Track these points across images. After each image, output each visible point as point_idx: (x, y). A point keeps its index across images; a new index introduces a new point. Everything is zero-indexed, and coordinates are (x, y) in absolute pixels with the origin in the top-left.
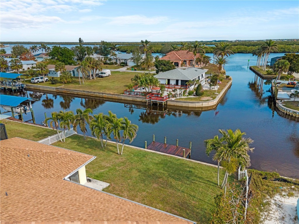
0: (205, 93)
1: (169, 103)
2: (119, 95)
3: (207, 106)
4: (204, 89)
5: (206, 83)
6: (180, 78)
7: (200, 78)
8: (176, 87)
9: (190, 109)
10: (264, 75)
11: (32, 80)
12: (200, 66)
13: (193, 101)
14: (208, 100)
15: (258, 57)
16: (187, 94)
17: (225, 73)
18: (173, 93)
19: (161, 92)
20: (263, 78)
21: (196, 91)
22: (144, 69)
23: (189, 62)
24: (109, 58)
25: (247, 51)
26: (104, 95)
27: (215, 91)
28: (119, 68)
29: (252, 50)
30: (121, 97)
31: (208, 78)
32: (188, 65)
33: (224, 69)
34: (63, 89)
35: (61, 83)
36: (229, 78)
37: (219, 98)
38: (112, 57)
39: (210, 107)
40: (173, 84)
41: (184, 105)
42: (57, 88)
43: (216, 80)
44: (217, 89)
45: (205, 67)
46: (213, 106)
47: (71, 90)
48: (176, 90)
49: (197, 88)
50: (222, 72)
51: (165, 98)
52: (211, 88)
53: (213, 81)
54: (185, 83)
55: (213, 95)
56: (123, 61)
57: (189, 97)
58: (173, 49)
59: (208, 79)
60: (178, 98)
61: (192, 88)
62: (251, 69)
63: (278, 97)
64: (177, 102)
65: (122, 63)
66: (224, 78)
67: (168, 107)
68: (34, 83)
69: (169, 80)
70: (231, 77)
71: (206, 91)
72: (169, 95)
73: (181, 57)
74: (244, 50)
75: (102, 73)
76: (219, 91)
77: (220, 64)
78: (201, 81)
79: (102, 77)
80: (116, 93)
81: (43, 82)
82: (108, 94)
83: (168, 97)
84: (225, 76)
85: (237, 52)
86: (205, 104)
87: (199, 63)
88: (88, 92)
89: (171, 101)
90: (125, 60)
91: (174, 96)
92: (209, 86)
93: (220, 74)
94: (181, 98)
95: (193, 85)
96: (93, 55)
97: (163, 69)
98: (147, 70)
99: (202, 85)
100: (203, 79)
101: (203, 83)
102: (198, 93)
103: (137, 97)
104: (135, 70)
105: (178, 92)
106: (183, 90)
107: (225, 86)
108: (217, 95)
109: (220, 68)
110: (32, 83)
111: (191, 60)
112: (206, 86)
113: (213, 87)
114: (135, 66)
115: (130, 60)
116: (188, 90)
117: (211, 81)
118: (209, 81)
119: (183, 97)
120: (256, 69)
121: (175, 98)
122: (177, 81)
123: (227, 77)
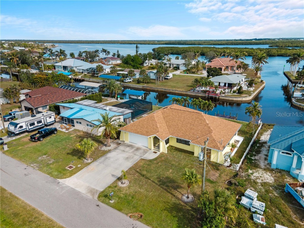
0: (244, 92)
1: (220, 98)
2: (186, 92)
3: (245, 100)
4: (244, 89)
5: (245, 86)
6: (227, 82)
7: (241, 82)
8: (225, 87)
9: (234, 102)
10: (293, 80)
11: (124, 81)
12: (240, 71)
13: (236, 97)
14: (246, 97)
15: (291, 64)
16: (232, 92)
17: (260, 77)
18: (223, 91)
19: (215, 91)
20: (292, 82)
21: (238, 91)
22: (194, 73)
23: (231, 68)
24: (164, 63)
25: (287, 54)
26: (176, 91)
27: (251, 91)
28: (174, 72)
29: (292, 53)
30: (188, 93)
31: (246, 81)
32: (230, 70)
33: (260, 74)
34: (147, 87)
35: (143, 82)
36: (263, 82)
37: (253, 96)
38: (167, 63)
39: (247, 101)
40: (222, 86)
41: (230, 99)
42: (143, 86)
43: (252, 83)
44: (253, 90)
45: (244, 72)
46: (249, 100)
47: (153, 88)
48: (226, 90)
49: (239, 89)
50: (258, 77)
51: (218, 94)
52: (248, 89)
53: (250, 84)
54: (231, 86)
55: (249, 93)
56: (176, 66)
57: (234, 94)
58: (216, 55)
59: (246, 83)
60: (227, 94)
61: (235, 88)
62: (284, 74)
63: (294, 96)
64: (226, 97)
65: (175, 67)
66: (259, 82)
67: (220, 100)
68: (126, 82)
69: (219, 83)
70: (264, 81)
71: (245, 91)
72: (220, 93)
73: (224, 63)
74: (284, 54)
75: (167, 76)
76: (254, 91)
77: (257, 71)
78: (242, 84)
79: (167, 79)
80: (184, 91)
81: (130, 82)
82: (179, 91)
83: (220, 94)
84: (260, 80)
85: (277, 55)
86: (244, 99)
87: (239, 69)
88: (165, 89)
89: (222, 96)
90: (178, 65)
91: (224, 93)
92: (247, 88)
93: (256, 78)
94: (228, 95)
95: (236, 86)
96: (151, 60)
97: (213, 74)
98: (197, 73)
99: (242, 86)
100: (242, 82)
101: (243, 85)
102: (240, 91)
103: (199, 93)
104: (187, 73)
105: (227, 91)
106: (230, 90)
107: (258, 88)
108: (252, 94)
109: (256, 74)
110: (124, 82)
111: (232, 66)
112: (245, 88)
113: (250, 88)
114: (186, 70)
115: (182, 65)
116: (233, 90)
117: (249, 84)
118: (247, 84)
119: (229, 94)
120: (289, 75)
121: (224, 95)
122: (225, 84)
123: (262, 81)
